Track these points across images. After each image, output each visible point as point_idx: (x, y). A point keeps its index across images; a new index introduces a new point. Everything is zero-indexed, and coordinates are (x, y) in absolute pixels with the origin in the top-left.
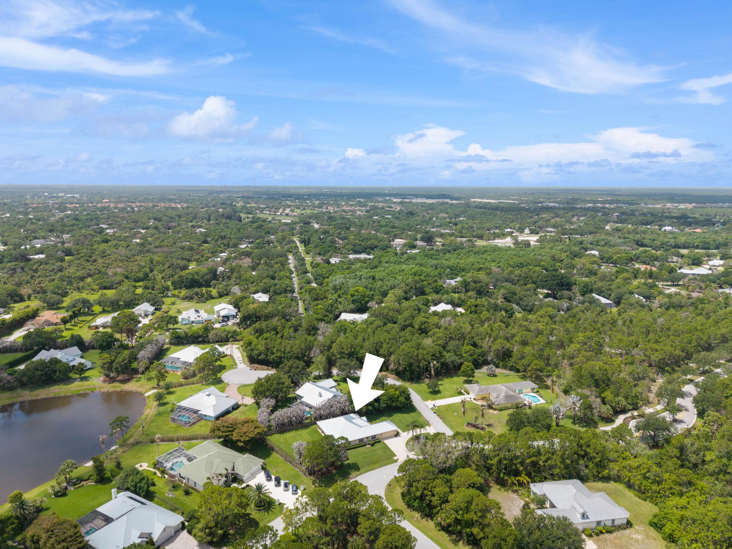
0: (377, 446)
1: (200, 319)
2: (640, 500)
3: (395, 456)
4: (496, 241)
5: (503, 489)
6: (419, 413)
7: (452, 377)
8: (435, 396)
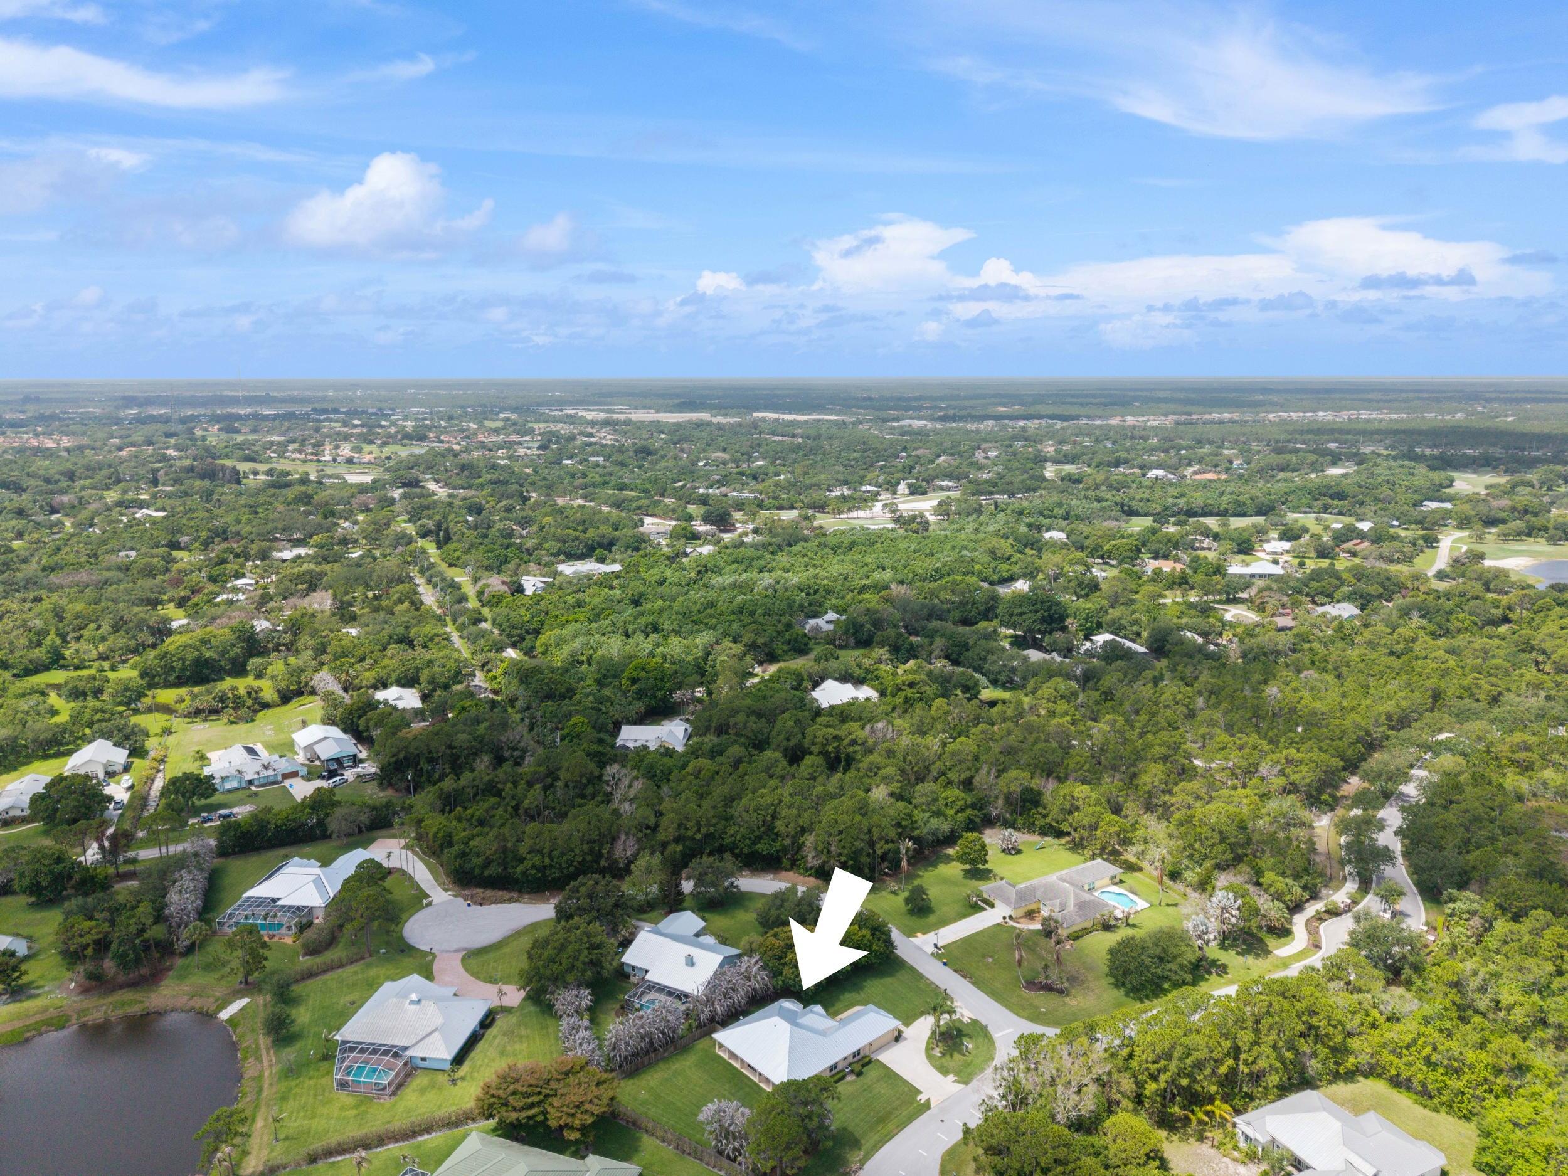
0: (871, 1073)
1: (270, 772)
2: (1427, 1112)
3: (919, 1092)
4: (855, 514)
5: (1175, 1138)
6: (912, 969)
7: (935, 867)
8: (922, 922)
